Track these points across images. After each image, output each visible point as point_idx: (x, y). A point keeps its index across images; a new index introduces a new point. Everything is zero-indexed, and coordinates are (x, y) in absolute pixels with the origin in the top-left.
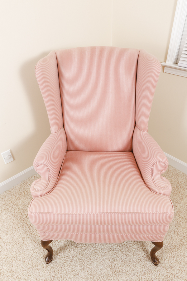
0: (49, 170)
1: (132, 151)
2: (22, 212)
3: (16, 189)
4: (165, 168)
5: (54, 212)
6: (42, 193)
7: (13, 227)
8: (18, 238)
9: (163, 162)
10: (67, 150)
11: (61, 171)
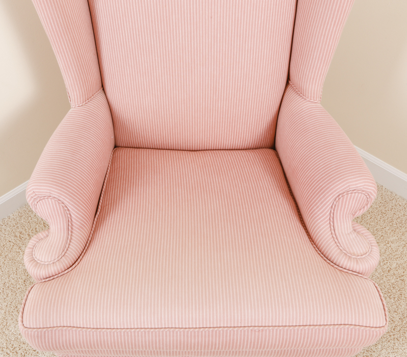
0: (68, 210)
1: (273, 147)
2: (24, 277)
3: (10, 223)
4: (367, 205)
5: (83, 324)
6: (53, 270)
7: (7, 313)
8: (19, 337)
9: (363, 191)
10: (116, 146)
11: (100, 204)
